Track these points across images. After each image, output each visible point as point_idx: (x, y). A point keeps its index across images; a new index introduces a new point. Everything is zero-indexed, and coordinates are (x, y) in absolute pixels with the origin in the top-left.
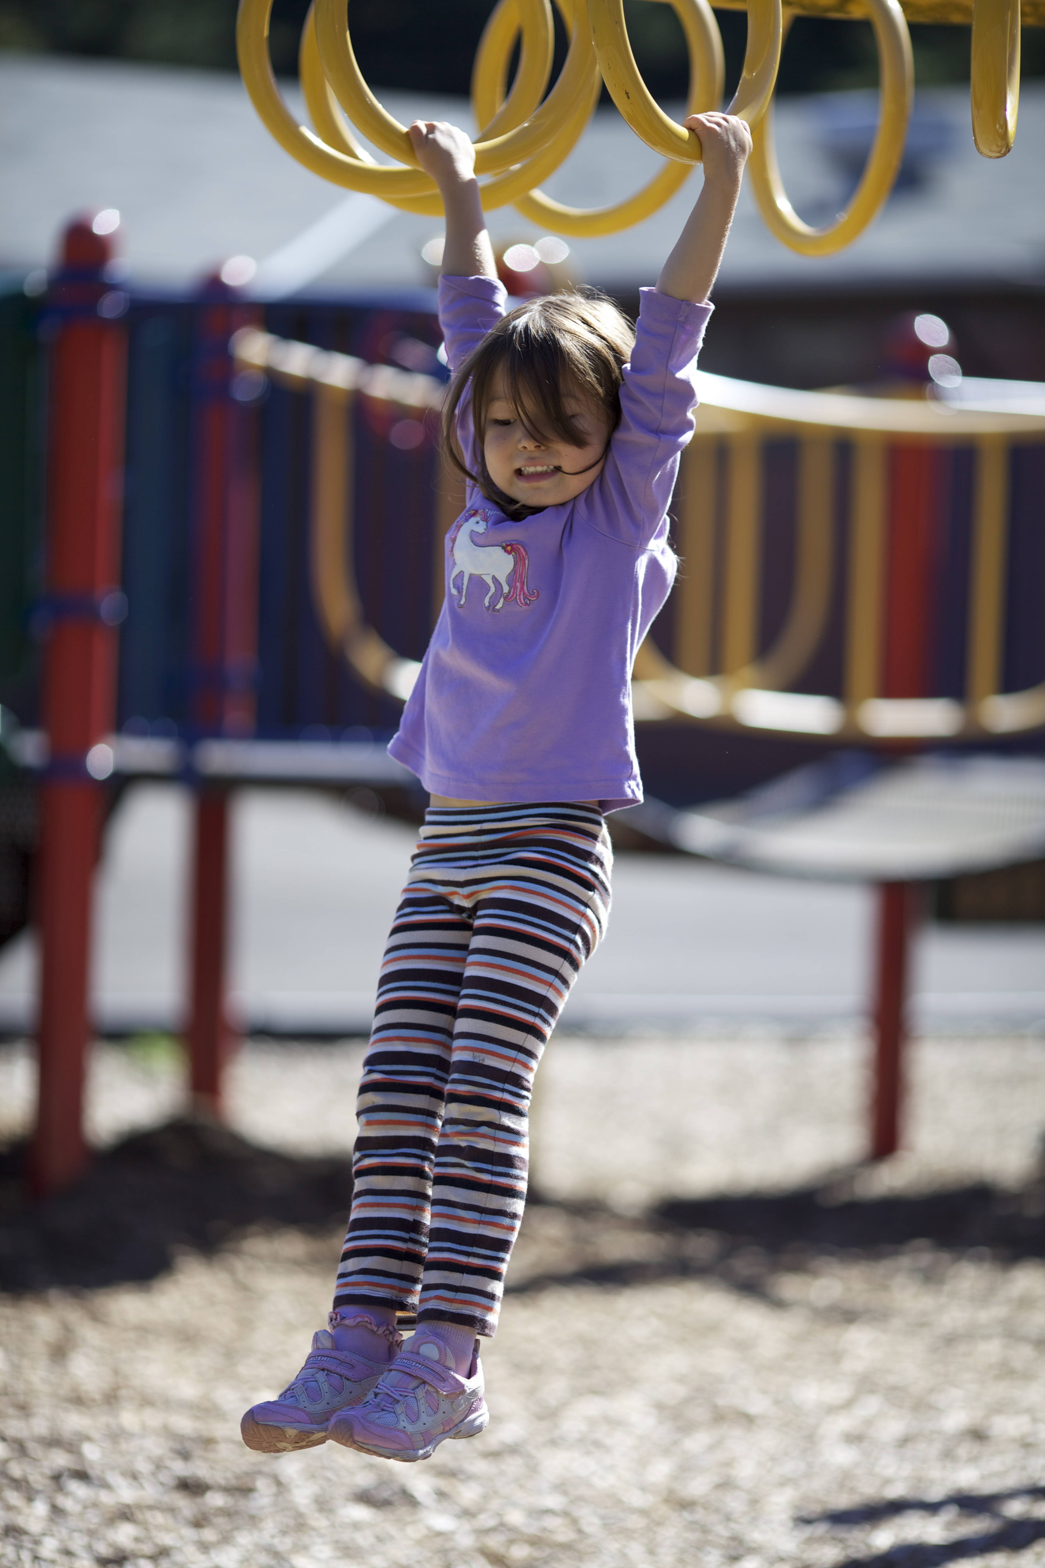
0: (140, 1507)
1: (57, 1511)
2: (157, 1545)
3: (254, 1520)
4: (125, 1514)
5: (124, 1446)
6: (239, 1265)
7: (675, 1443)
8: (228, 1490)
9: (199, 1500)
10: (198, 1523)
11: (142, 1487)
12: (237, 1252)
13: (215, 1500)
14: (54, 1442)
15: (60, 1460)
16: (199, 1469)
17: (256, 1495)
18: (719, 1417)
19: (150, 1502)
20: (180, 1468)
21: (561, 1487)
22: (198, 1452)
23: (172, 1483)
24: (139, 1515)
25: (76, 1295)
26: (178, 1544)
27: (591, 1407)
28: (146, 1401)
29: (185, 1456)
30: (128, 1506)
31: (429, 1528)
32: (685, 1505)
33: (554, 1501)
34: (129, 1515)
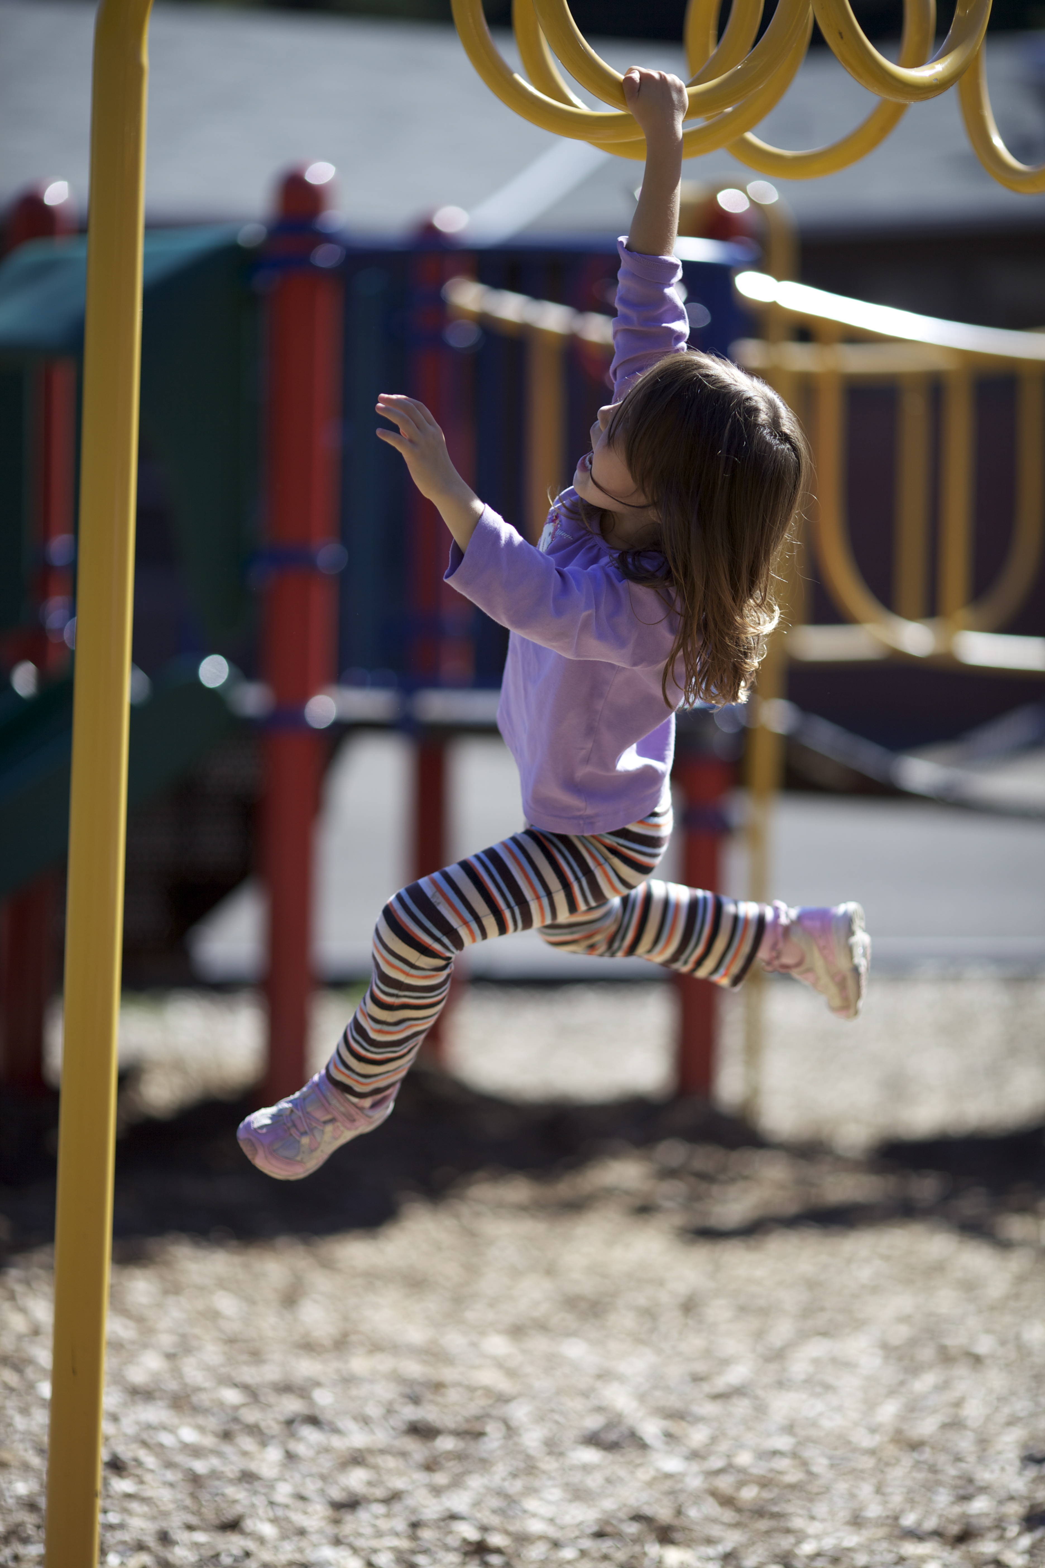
0: (370, 1451)
1: (290, 1457)
2: (389, 1489)
3: (485, 1464)
4: (357, 1459)
5: (354, 1392)
6: (465, 1210)
7: (902, 1383)
8: (458, 1434)
9: (429, 1444)
10: (430, 1466)
11: (372, 1432)
12: (462, 1198)
13: (446, 1444)
14: (286, 1388)
15: (292, 1405)
16: (429, 1413)
17: (486, 1439)
18: (946, 1357)
19: (381, 1446)
20: (410, 1413)
21: (789, 1429)
22: (429, 1396)
23: (404, 1427)
24: (371, 1460)
25: (306, 1242)
26: (410, 1488)
27: (817, 1348)
28: (376, 1347)
29: (415, 1400)
30: (359, 1451)
31: (657, 1470)
32: (915, 1446)
33: (783, 1443)
34: (360, 1460)
